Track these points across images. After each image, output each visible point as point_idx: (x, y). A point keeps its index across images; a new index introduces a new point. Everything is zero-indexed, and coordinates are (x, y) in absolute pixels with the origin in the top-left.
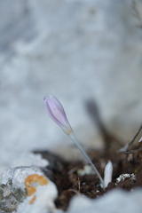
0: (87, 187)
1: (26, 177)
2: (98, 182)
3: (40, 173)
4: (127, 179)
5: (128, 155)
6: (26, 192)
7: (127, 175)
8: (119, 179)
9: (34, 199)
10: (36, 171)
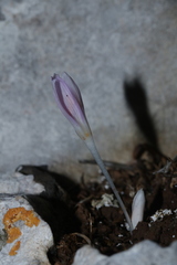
0: (104, 229)
1: (5, 211)
2: (123, 220)
3: (27, 207)
4: (166, 217)
5: (170, 180)
6: (6, 236)
7: (167, 212)
8: (154, 218)
9: (18, 246)
10: (21, 203)
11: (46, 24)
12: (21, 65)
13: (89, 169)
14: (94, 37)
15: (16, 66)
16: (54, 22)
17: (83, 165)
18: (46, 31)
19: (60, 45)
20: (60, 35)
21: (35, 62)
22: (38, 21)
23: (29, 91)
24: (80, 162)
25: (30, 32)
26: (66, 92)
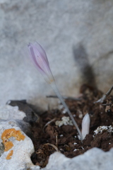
0: (65, 140)
1: (2, 131)
2: (76, 133)
3: (17, 128)
4: (104, 131)
5: (105, 107)
6: (3, 147)
7: (104, 127)
8: (96, 132)
9: (11, 154)
10: (13, 126)
11: (22, 9)
12: (7, 36)
13: (53, 101)
14: (52, 16)
15: (4, 36)
16: (27, 8)
17: (49, 99)
18: (22, 13)
19: (31, 22)
20: (31, 16)
21: (16, 34)
22: (16, 8)
23: (12, 52)
24: (47, 97)
25: (12, 15)
26: (37, 54)
